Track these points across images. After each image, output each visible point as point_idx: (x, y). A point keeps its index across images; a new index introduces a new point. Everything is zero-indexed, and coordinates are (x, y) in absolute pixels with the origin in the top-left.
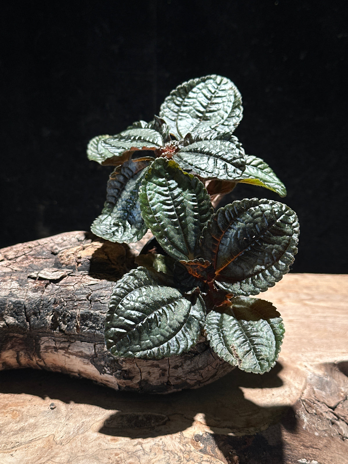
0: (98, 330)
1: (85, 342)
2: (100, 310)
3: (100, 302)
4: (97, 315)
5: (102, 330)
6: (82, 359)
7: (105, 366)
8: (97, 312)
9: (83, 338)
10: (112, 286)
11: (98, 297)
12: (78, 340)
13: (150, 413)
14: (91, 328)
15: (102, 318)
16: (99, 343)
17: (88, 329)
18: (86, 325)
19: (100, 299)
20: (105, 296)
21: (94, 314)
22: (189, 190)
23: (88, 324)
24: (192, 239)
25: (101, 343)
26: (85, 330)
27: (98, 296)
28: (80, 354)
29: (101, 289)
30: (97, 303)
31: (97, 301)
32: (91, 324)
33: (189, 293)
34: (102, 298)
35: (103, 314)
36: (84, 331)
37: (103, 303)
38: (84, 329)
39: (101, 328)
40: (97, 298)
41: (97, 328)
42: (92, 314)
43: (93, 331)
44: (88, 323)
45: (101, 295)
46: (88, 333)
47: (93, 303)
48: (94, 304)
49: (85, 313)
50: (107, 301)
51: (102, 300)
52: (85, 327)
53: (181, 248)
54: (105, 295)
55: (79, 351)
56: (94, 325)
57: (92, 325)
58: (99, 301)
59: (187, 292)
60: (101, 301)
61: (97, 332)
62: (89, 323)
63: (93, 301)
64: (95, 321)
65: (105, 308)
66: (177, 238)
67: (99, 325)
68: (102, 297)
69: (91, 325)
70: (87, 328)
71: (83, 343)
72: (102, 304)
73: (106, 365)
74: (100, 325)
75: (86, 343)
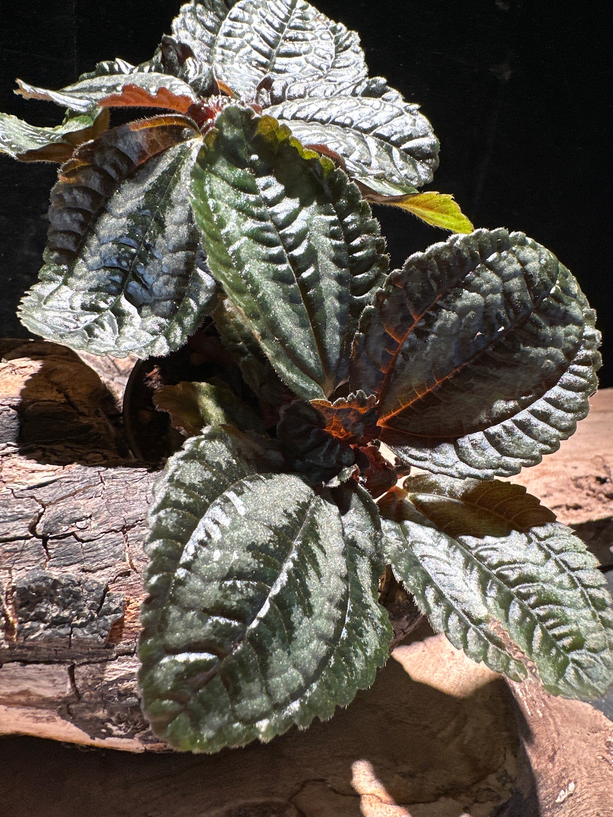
0: (82, 626)
1: (37, 663)
2: (81, 561)
3: (76, 537)
4: (73, 582)
5: (94, 623)
6: (27, 711)
7: (110, 721)
8: (72, 571)
9: (30, 653)
10: (102, 482)
11: (66, 524)
12: (13, 661)
13: (241, 802)
14: (59, 622)
15: (93, 591)
16: (85, 660)
17: (45, 629)
18: (40, 618)
19: (74, 529)
20: (90, 517)
21: (63, 582)
22: (319, 204)
23: (45, 614)
24: (333, 339)
25: (92, 660)
26: (37, 634)
27: (65, 519)
28: (23, 699)
29: (73, 494)
30: (68, 544)
31: (65, 536)
32: (54, 611)
33: (335, 483)
34: (79, 524)
35: (91, 576)
36: (32, 637)
37: (84, 539)
38: (33, 630)
39: (92, 619)
40: (64, 528)
41: (78, 622)
42: (56, 583)
43: (63, 631)
44: (43, 610)
45: (77, 516)
46: (49, 639)
47: (52, 543)
48: (56, 546)
49: (33, 582)
50: (97, 532)
51: (82, 529)
52: (35, 624)
53: (310, 364)
54: (89, 515)
55: (17, 690)
56: (66, 613)
57: (58, 616)
58: (73, 533)
59: (327, 482)
60: (80, 534)
61: (79, 632)
62: (47, 609)
63: (52, 538)
64: (67, 601)
65: (95, 553)
66: (300, 339)
67: (82, 610)
68: (80, 520)
69: (54, 615)
70: (42, 625)
71: (28, 666)
72: (84, 545)
73: (113, 719)
74: (86, 611)
75: (40, 666)
